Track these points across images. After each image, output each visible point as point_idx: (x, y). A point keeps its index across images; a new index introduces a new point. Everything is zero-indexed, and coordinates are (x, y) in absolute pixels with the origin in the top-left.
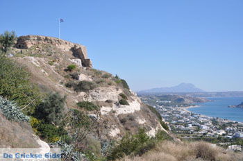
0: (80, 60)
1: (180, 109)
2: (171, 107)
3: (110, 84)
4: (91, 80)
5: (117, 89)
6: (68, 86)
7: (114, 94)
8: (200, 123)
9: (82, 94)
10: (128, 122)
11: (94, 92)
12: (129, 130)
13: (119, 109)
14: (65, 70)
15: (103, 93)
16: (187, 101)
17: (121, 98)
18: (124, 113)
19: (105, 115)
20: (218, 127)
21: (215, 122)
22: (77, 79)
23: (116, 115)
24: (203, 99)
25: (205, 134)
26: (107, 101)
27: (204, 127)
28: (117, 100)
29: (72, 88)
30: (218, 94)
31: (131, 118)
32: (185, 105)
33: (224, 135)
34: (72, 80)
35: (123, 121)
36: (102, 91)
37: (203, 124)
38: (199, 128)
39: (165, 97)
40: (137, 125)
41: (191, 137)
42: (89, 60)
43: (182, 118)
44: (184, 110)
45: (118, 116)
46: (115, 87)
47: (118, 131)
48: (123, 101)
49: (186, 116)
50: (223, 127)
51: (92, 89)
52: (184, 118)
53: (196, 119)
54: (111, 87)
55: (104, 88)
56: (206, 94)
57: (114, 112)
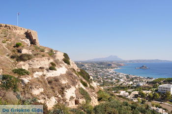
0: (28, 40)
1: (109, 70)
2: (104, 69)
3: (43, 56)
4: (31, 53)
5: (49, 59)
6: (12, 57)
7: (46, 62)
8: (119, 77)
9: (22, 63)
10: (54, 82)
11: (30, 62)
12: (53, 88)
13: (48, 73)
14: (14, 47)
15: (38, 62)
16: (113, 65)
17: (51, 65)
18: (52, 76)
19: (37, 78)
20: (129, 80)
21: (128, 77)
22: (21, 52)
23: (46, 78)
24: (122, 64)
25: (121, 84)
26: (40, 68)
27: (122, 80)
28: (48, 67)
29: (15, 59)
30: (130, 61)
31: (56, 79)
32: (112, 68)
33: (132, 84)
34: (17, 53)
35: (50, 82)
36: (37, 61)
37: (121, 78)
38: (118, 81)
39: (101, 63)
40: (60, 85)
41: (114, 86)
42: (35, 40)
43: (110, 75)
44: (111, 71)
45: (47, 79)
46: (47, 58)
47: (42, 90)
48: (52, 68)
49: (112, 74)
50: (132, 80)
51: (29, 59)
52: (111, 75)
53: (118, 76)
54: (44, 58)
55: (39, 59)
56: (124, 62)
57: (44, 76)
